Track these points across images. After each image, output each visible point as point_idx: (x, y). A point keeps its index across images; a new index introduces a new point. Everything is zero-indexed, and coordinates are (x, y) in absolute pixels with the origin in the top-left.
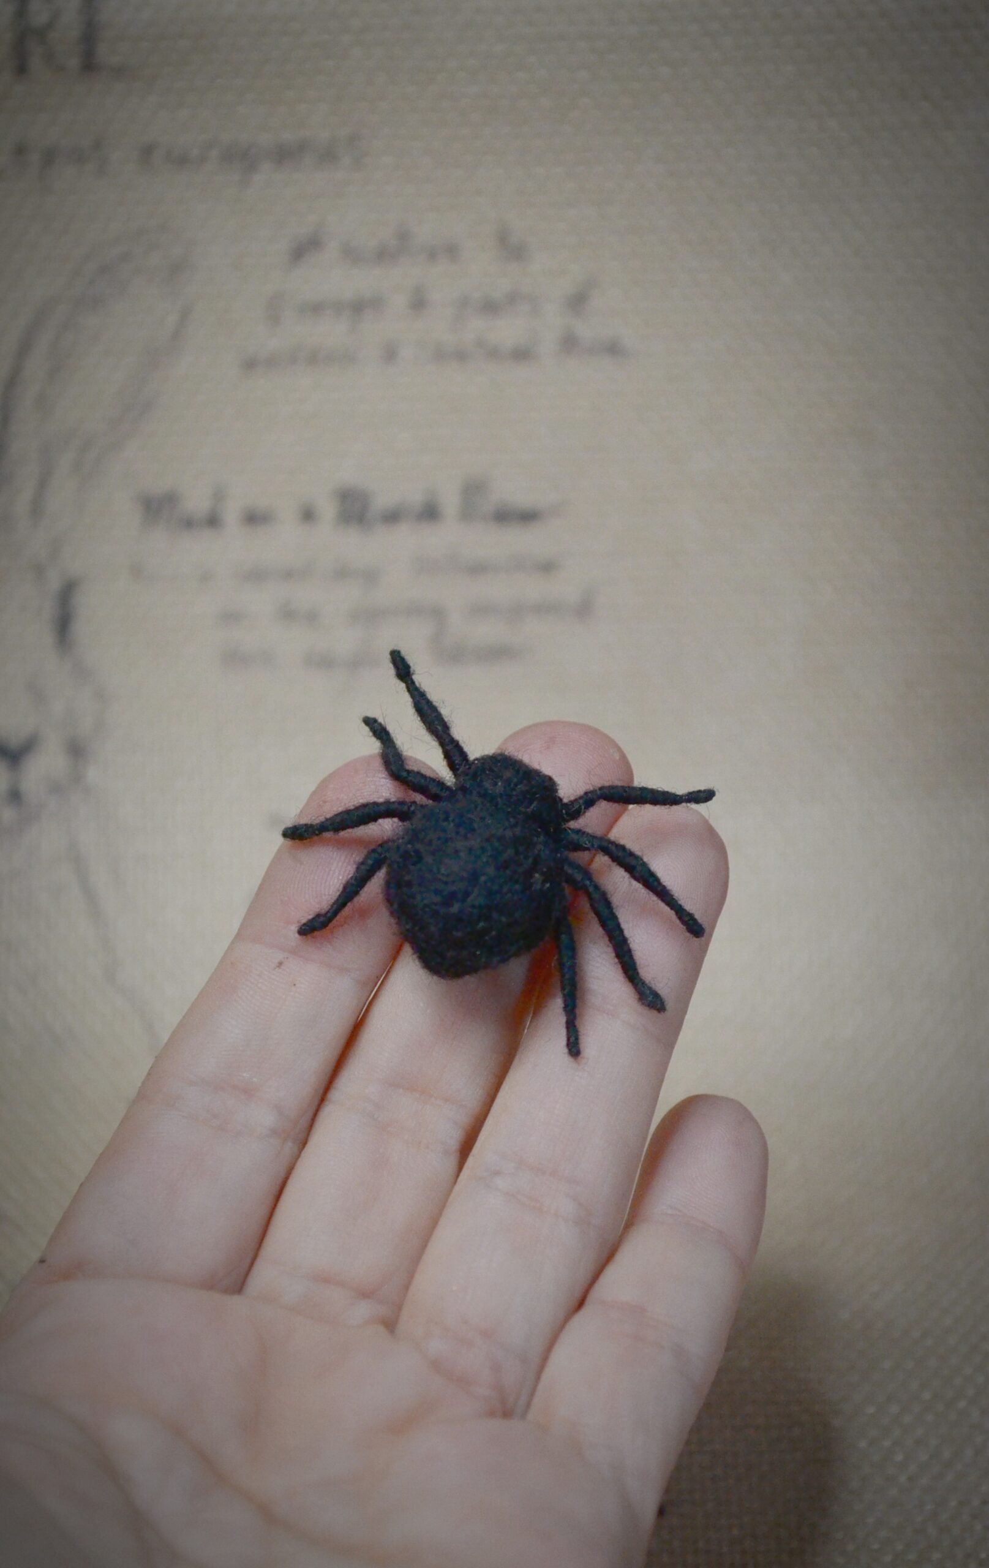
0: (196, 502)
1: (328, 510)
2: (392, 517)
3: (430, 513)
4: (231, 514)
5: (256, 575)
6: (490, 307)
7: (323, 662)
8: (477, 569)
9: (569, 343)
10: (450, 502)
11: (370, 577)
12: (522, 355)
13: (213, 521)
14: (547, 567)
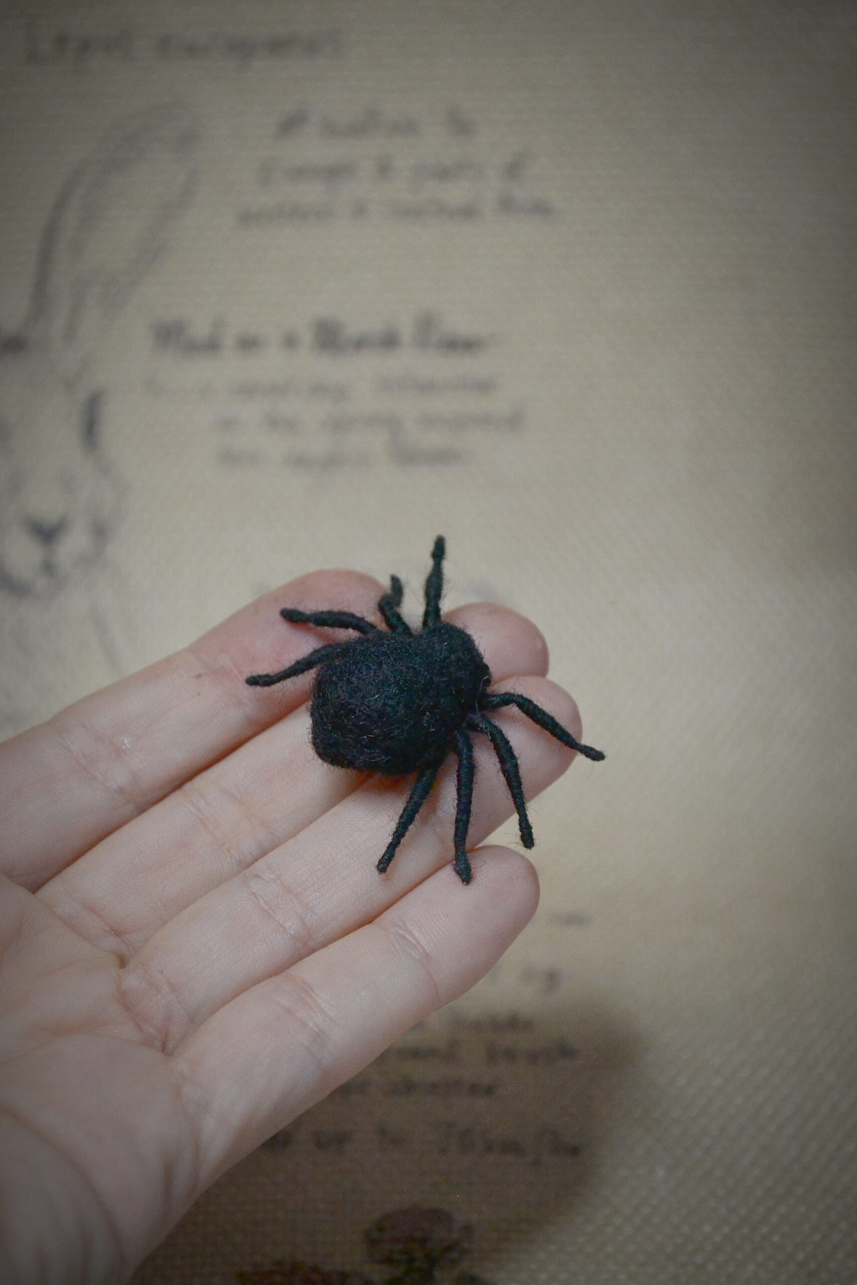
0: (200, 329)
1: (307, 337)
2: (360, 344)
3: (389, 341)
4: (229, 339)
5: (247, 391)
6: (444, 174)
7: (300, 462)
8: (427, 387)
9: (507, 205)
10: (407, 331)
11: (340, 393)
12: (468, 212)
13: (212, 346)
14: (484, 387)
